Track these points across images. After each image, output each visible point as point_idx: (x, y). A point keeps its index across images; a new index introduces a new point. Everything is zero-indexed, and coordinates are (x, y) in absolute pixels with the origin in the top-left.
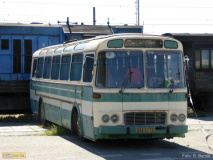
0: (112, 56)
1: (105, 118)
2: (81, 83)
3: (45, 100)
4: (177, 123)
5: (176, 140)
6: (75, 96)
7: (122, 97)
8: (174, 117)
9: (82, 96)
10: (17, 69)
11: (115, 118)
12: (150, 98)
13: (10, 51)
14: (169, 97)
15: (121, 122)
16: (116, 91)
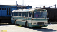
1: (34, 23)
4: (46, 24)
7: (37, 20)
8: (46, 23)
9: (29, 19)
11: (36, 23)
12: (42, 20)
14: (45, 20)
15: (37, 24)
16: (36, 19)
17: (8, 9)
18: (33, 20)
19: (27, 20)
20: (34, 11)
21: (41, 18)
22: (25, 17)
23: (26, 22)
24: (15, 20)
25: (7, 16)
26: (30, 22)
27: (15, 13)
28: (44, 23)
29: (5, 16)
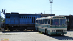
0: (54, 20)
1: (52, 31)
2: (47, 24)
3: (39, 28)
4: (65, 32)
6: (46, 27)
8: (65, 31)
9: (48, 27)
10: (33, 22)
11: (54, 31)
14: (64, 27)
15: (55, 31)
16: (54, 26)
18: (51, 27)
19: (47, 28)
20: (52, 18)
21: (60, 26)
24: (38, 28)
28: (63, 30)
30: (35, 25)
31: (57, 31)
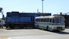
0: (55, 19)
4: (64, 28)
5: (63, 31)
7: (56, 25)
8: (63, 28)
11: (55, 28)
12: (60, 25)
13: (30, 17)
14: (63, 25)
15: (56, 28)
17: (32, 16)
19: (48, 25)
21: (59, 24)
22: (46, 22)
23: (48, 27)
24: (38, 25)
25: (31, 21)
26: (50, 26)
27: (38, 19)
29: (30, 22)
30: (34, 23)
31: (57, 27)
